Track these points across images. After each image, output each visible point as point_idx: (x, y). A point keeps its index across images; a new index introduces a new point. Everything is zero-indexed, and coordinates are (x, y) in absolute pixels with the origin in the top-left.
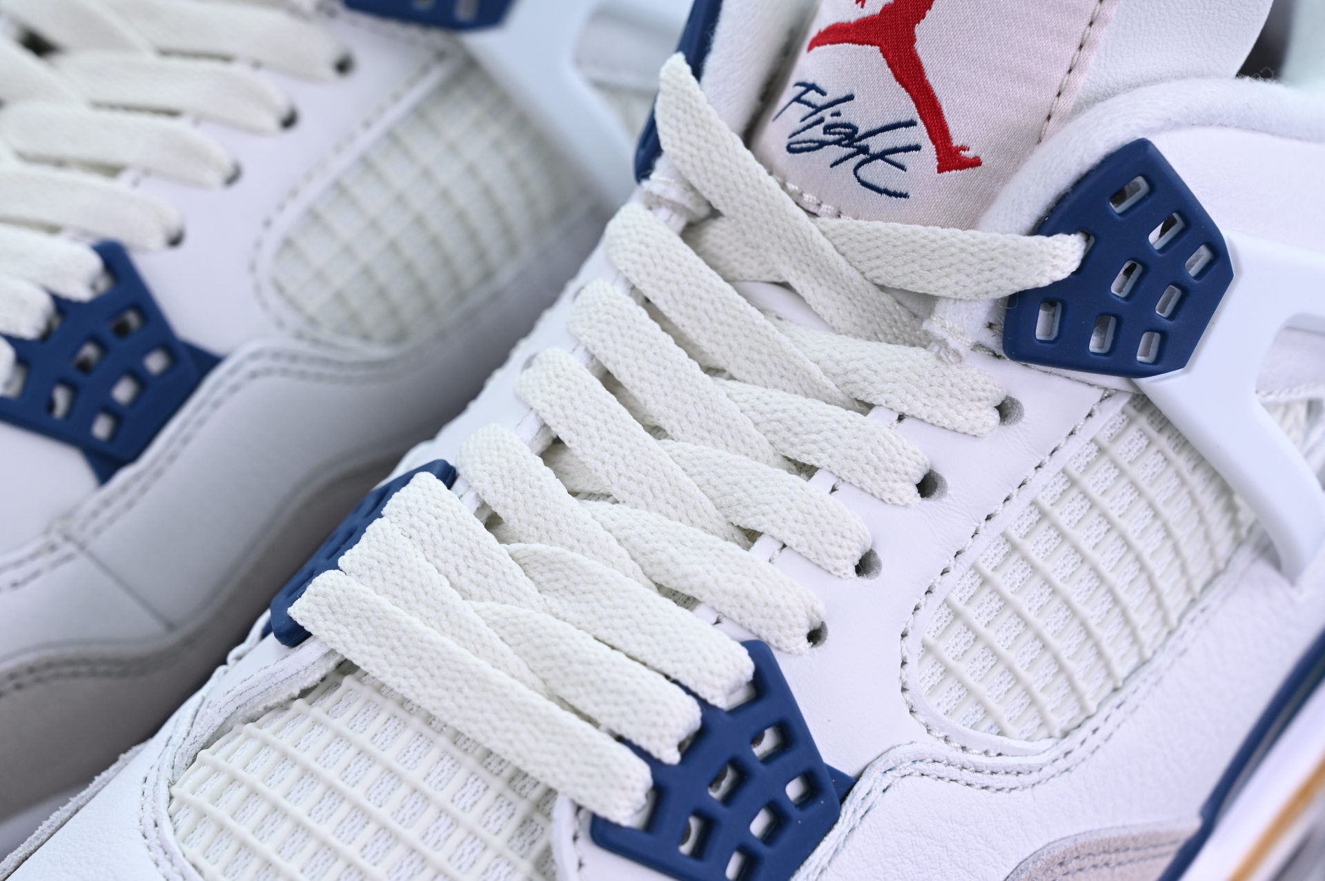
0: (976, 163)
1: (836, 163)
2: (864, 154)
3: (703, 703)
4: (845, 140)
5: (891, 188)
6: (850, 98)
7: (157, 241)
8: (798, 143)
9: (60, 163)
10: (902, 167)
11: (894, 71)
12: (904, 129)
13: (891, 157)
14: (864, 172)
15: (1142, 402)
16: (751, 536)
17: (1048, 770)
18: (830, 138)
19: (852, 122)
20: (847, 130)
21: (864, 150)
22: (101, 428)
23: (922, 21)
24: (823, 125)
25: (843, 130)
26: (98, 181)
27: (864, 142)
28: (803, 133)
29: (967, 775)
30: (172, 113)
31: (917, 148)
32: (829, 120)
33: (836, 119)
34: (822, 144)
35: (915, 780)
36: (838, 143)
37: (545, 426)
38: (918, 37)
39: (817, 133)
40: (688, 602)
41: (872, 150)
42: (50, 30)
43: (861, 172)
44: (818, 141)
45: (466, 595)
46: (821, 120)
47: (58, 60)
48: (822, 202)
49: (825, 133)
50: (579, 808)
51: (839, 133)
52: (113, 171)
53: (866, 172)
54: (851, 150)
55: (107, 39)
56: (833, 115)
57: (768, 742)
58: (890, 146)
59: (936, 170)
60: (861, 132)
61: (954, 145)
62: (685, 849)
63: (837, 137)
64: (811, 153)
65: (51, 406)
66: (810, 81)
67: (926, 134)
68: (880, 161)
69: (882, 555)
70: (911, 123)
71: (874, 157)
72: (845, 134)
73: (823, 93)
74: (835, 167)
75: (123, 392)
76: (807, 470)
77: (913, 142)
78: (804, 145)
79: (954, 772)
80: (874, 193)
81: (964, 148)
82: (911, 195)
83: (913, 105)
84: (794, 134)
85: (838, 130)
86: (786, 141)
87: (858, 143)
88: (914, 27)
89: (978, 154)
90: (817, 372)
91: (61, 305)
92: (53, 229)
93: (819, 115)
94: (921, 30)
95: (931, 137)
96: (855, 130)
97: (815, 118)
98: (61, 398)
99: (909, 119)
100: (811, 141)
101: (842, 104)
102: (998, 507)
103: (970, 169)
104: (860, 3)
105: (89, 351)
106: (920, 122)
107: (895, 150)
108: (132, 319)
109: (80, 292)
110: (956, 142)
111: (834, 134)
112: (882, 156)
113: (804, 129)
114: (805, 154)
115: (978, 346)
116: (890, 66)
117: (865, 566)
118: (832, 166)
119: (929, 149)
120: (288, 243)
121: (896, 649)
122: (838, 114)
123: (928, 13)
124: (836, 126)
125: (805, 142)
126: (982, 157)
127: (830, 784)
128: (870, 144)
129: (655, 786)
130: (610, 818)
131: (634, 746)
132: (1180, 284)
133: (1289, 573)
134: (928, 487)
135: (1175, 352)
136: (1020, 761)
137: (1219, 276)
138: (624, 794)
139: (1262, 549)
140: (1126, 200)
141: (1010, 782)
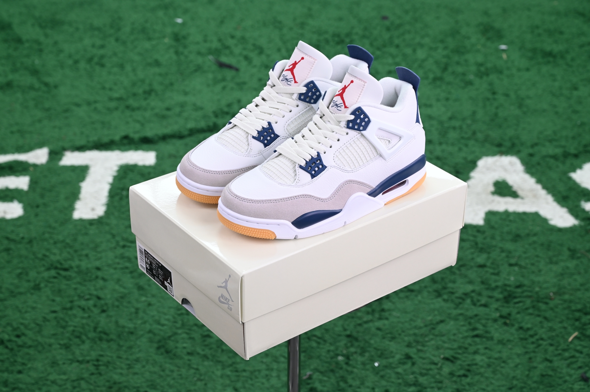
3: (311, 156)
6: (337, 101)
7: (274, 122)
9: (265, 113)
15: (362, 135)
16: (320, 143)
17: (350, 172)
22: (266, 142)
26: (269, 115)
29: (340, 169)
30: (278, 109)
34: (334, 106)
35: (334, 168)
37: (303, 134)
40: (313, 148)
42: (265, 98)
45: (292, 147)
47: (266, 101)
50: (299, 164)
52: (271, 114)
55: (272, 100)
57: (319, 162)
59: (344, 108)
60: (338, 104)
62: (309, 170)
65: (261, 139)
69: (332, 146)
75: (269, 138)
76: (326, 138)
79: (339, 169)
90: (329, 128)
91: (263, 128)
92: (263, 120)
98: (262, 138)
102: (346, 143)
105: (266, 133)
108: (271, 131)
109: (265, 127)
115: (344, 127)
117: (331, 147)
120: (289, 125)
121: (333, 155)
127: (324, 166)
129: (306, 163)
130: (302, 166)
131: (305, 159)
132: (365, 121)
133: (385, 159)
134: (338, 140)
135: (365, 129)
136: (347, 170)
137: (369, 121)
138: (303, 164)
139: (381, 156)
140: (359, 112)
141: (345, 171)
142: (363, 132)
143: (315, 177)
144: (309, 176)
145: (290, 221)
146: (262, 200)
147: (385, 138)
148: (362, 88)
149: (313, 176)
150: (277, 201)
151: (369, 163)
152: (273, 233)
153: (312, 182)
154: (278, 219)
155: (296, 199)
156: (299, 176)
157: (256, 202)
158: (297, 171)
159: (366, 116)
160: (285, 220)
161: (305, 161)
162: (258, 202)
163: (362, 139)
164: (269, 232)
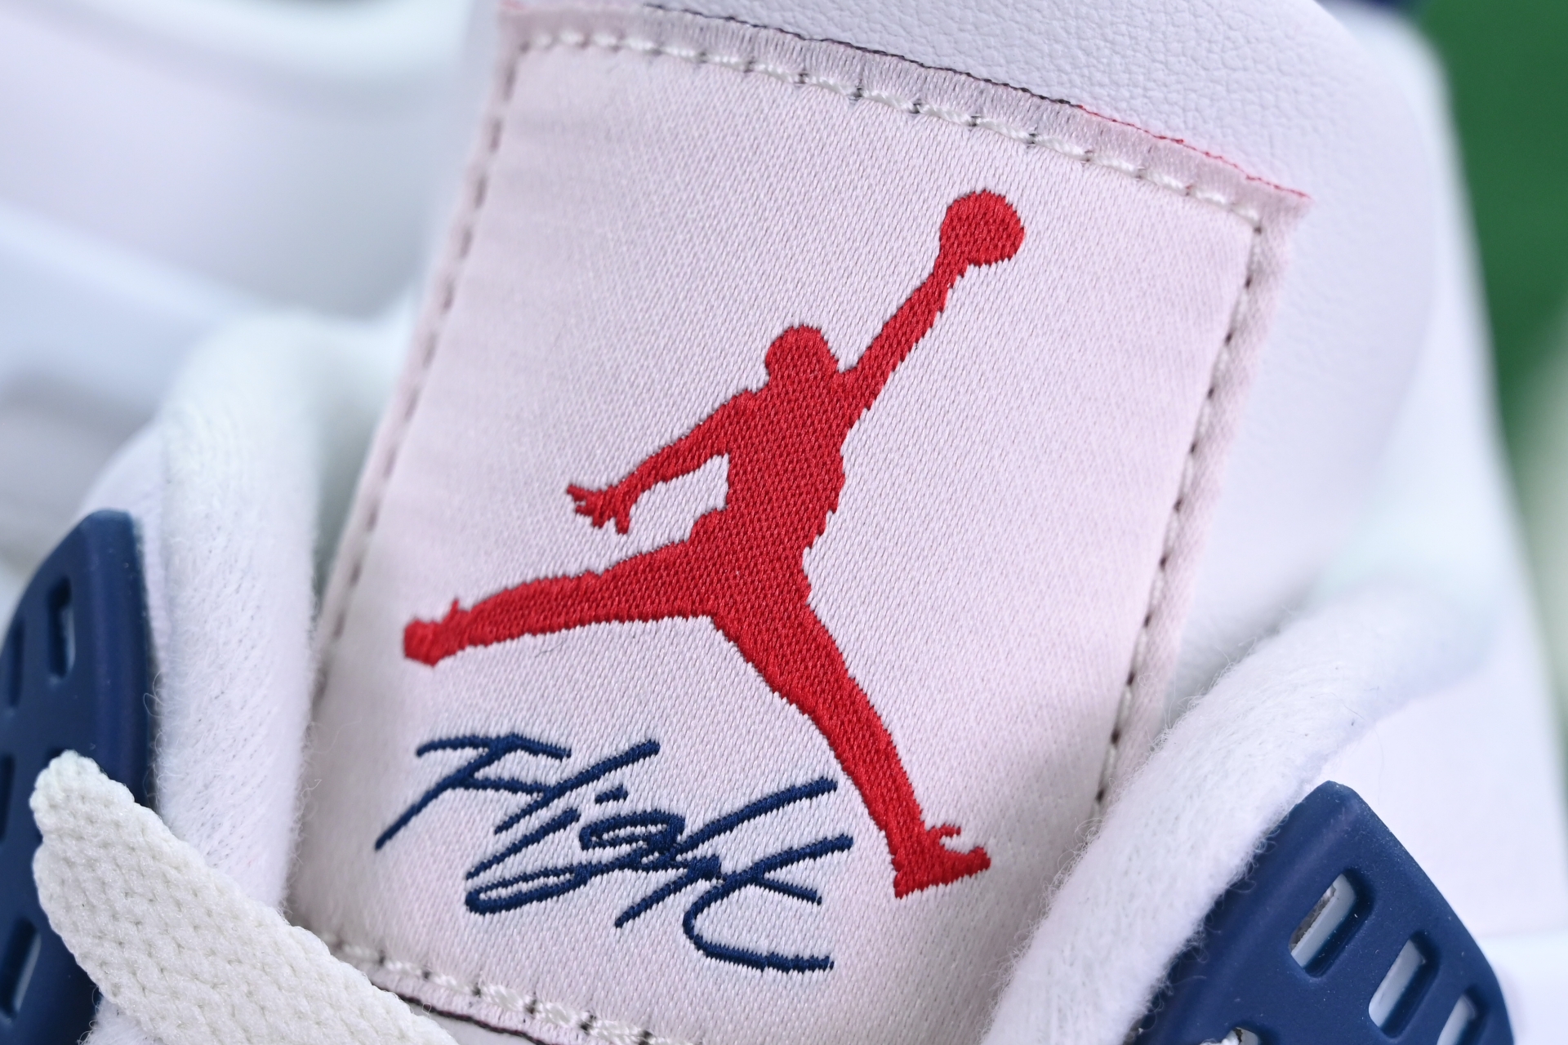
0: (977, 861)
1: (632, 913)
2: (708, 878)
4: (648, 853)
5: (788, 950)
6: (649, 749)
8: (505, 883)
10: (809, 895)
11: (761, 669)
12: (805, 802)
13: (781, 875)
14: (709, 924)
18: (607, 854)
19: (664, 805)
20: (653, 829)
21: (708, 868)
23: (818, 541)
24: (575, 829)
25: (639, 830)
27: (704, 850)
28: (510, 860)
31: (843, 843)
32: (591, 812)
33: (611, 808)
34: (581, 875)
36: (630, 863)
38: (812, 578)
39: (564, 848)
41: (727, 867)
43: (701, 923)
44: (569, 869)
46: (571, 816)
48: (592, 1018)
49: (585, 846)
51: (630, 840)
53: (716, 924)
54: (671, 874)
56: (600, 799)
58: (774, 848)
59: (892, 891)
60: (693, 825)
61: (928, 825)
63: (625, 849)
64: (550, 903)
66: (498, 728)
67: (862, 810)
68: (751, 891)
70: (821, 787)
71: (735, 882)
72: (647, 838)
73: (557, 753)
74: (628, 925)
77: (830, 832)
78: (524, 887)
80: (743, 969)
81: (951, 831)
82: (838, 959)
83: (821, 742)
84: (484, 866)
85: (622, 832)
86: (462, 888)
87: (689, 855)
88: (798, 559)
89: (980, 842)
93: (558, 806)
94: (815, 561)
95: (873, 814)
96: (676, 823)
97: (544, 815)
99: (816, 777)
100: (546, 873)
101: (627, 770)
103: (966, 877)
104: (610, 525)
106: (844, 782)
107: (789, 857)
110: (931, 818)
111: (614, 843)
112: (756, 875)
113: (514, 849)
114: (534, 907)
116: (748, 657)
118: (619, 923)
119: (871, 844)
122: (619, 794)
123: (832, 521)
124: (617, 822)
125: (525, 878)
126: (991, 850)
128: (722, 853)
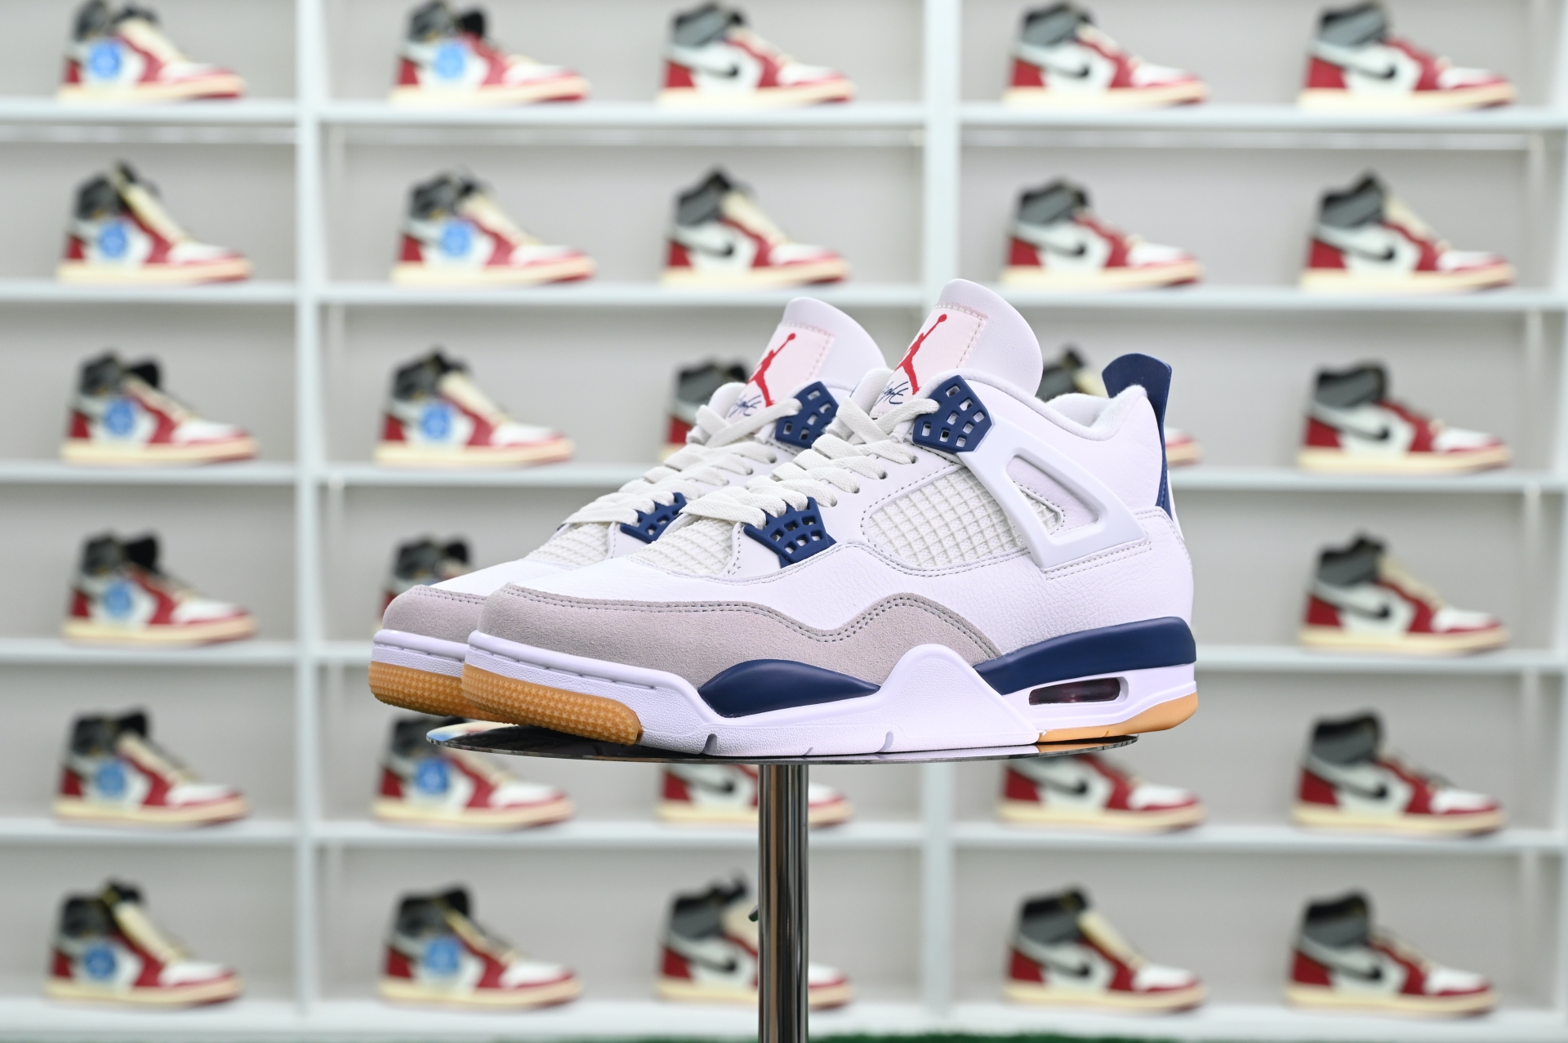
3: (788, 504)
15: (965, 469)
17: (915, 572)
29: (881, 558)
35: (859, 549)
45: (731, 496)
50: (742, 523)
57: (810, 524)
62: (775, 542)
69: (862, 489)
79: (876, 555)
102: (905, 487)
109: (665, 503)
115: (906, 440)
117: (856, 491)
121: (862, 515)
127: (827, 539)
129: (767, 522)
130: (751, 525)
131: (763, 510)
132: (972, 423)
133: (1038, 564)
134: (884, 477)
135: (971, 446)
136: (905, 564)
137: (987, 423)
138: (758, 521)
139: (1026, 551)
140: (953, 393)
141: (899, 567)
142: (965, 456)
143: (791, 562)
144: (772, 559)
145: (692, 682)
146: (604, 601)
147: (1042, 499)
148: (972, 334)
149: (786, 561)
150: (653, 609)
151: (983, 563)
152: (633, 714)
153: (780, 576)
154: (651, 666)
155: (718, 613)
156: (738, 555)
157: (585, 605)
158: (735, 543)
159: (977, 407)
160: (677, 673)
161: (764, 515)
162: (589, 606)
163: (961, 484)
164: (617, 710)
